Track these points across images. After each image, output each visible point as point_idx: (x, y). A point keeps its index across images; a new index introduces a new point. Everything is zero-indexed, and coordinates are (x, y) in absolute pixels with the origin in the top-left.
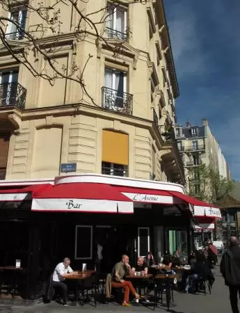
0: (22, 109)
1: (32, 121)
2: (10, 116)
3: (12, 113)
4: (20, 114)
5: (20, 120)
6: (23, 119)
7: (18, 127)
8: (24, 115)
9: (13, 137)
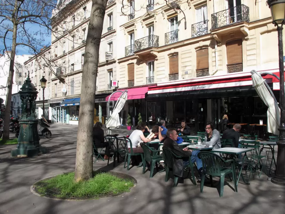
0: (248, 22)
1: (256, 29)
2: (242, 29)
3: (243, 26)
4: (247, 25)
5: (248, 30)
6: (250, 29)
7: (247, 35)
8: (251, 26)
9: (244, 42)
